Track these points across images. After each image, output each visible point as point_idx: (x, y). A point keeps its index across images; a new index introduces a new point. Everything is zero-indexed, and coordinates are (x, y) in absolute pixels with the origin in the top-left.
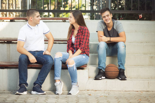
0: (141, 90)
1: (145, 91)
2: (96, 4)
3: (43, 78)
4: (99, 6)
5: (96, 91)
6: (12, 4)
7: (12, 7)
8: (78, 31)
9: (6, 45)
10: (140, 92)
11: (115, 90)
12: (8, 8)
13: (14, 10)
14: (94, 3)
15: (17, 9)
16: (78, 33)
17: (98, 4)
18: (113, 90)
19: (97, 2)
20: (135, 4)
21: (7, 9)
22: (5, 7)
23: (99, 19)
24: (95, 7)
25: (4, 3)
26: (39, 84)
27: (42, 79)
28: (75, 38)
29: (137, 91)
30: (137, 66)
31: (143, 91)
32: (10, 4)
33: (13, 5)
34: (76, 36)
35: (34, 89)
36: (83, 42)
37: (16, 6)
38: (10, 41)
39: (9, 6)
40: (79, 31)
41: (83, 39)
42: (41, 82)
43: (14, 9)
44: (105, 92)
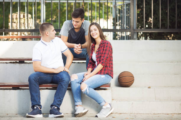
0: (171, 113)
1: (177, 114)
2: (119, 24)
3: (60, 98)
4: (122, 26)
5: (120, 114)
6: (23, 23)
7: (24, 27)
8: (99, 45)
9: (18, 64)
10: (171, 115)
11: (142, 113)
12: (20, 28)
13: (27, 30)
14: (117, 23)
15: (30, 28)
16: (99, 48)
17: (122, 24)
18: (140, 113)
19: (120, 21)
20: (164, 22)
21: (18, 28)
22: (16, 27)
23: (122, 39)
24: (118, 28)
25: (15, 22)
26: (57, 105)
27: (59, 100)
28: (96, 53)
29: (168, 114)
30: (167, 87)
31: (175, 114)
32: (21, 23)
33: (25, 24)
34: (97, 51)
35: (51, 112)
36: (104, 57)
37: (29, 26)
38: (23, 60)
39: (21, 26)
40: (101, 46)
41: (105, 53)
42: (59, 103)
43: (26, 28)
44: (131, 115)
